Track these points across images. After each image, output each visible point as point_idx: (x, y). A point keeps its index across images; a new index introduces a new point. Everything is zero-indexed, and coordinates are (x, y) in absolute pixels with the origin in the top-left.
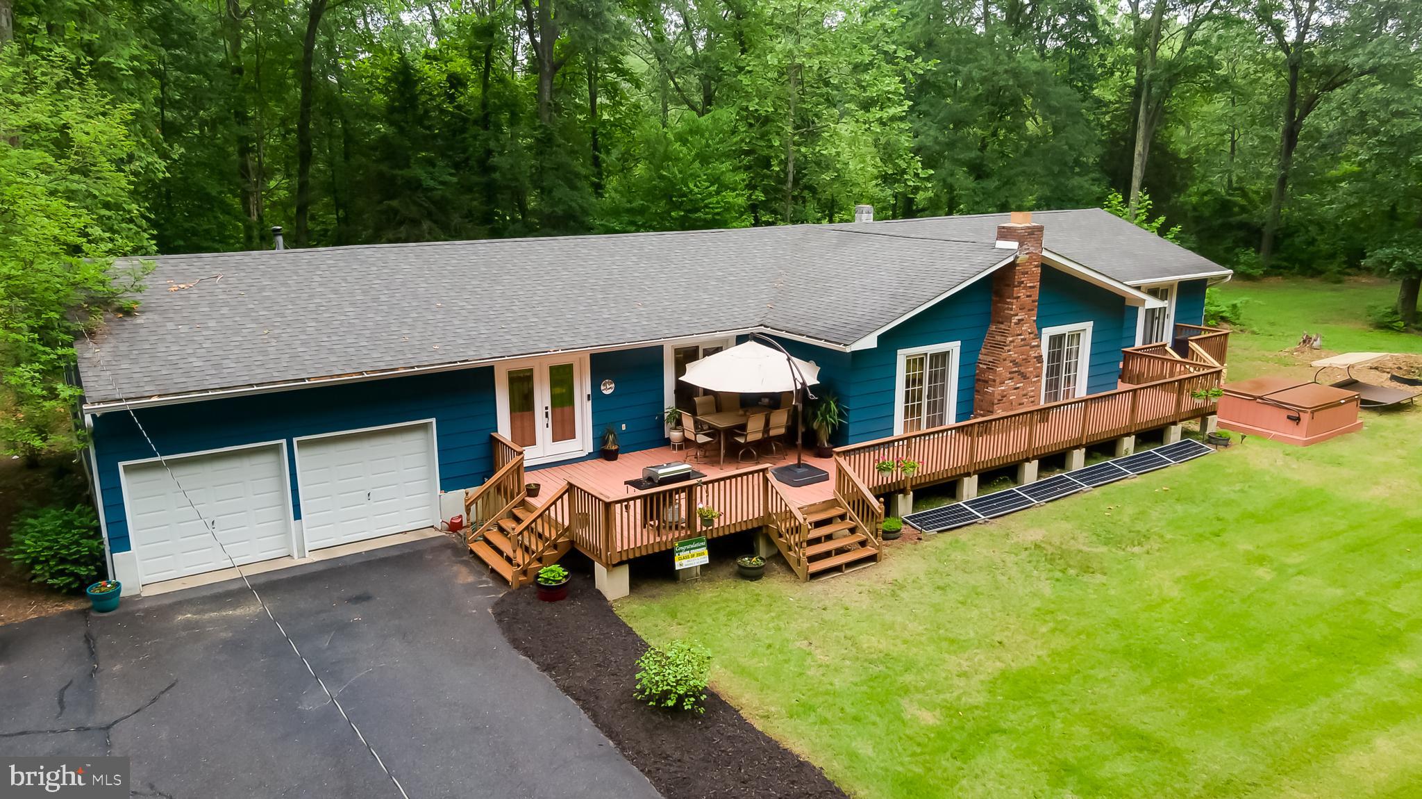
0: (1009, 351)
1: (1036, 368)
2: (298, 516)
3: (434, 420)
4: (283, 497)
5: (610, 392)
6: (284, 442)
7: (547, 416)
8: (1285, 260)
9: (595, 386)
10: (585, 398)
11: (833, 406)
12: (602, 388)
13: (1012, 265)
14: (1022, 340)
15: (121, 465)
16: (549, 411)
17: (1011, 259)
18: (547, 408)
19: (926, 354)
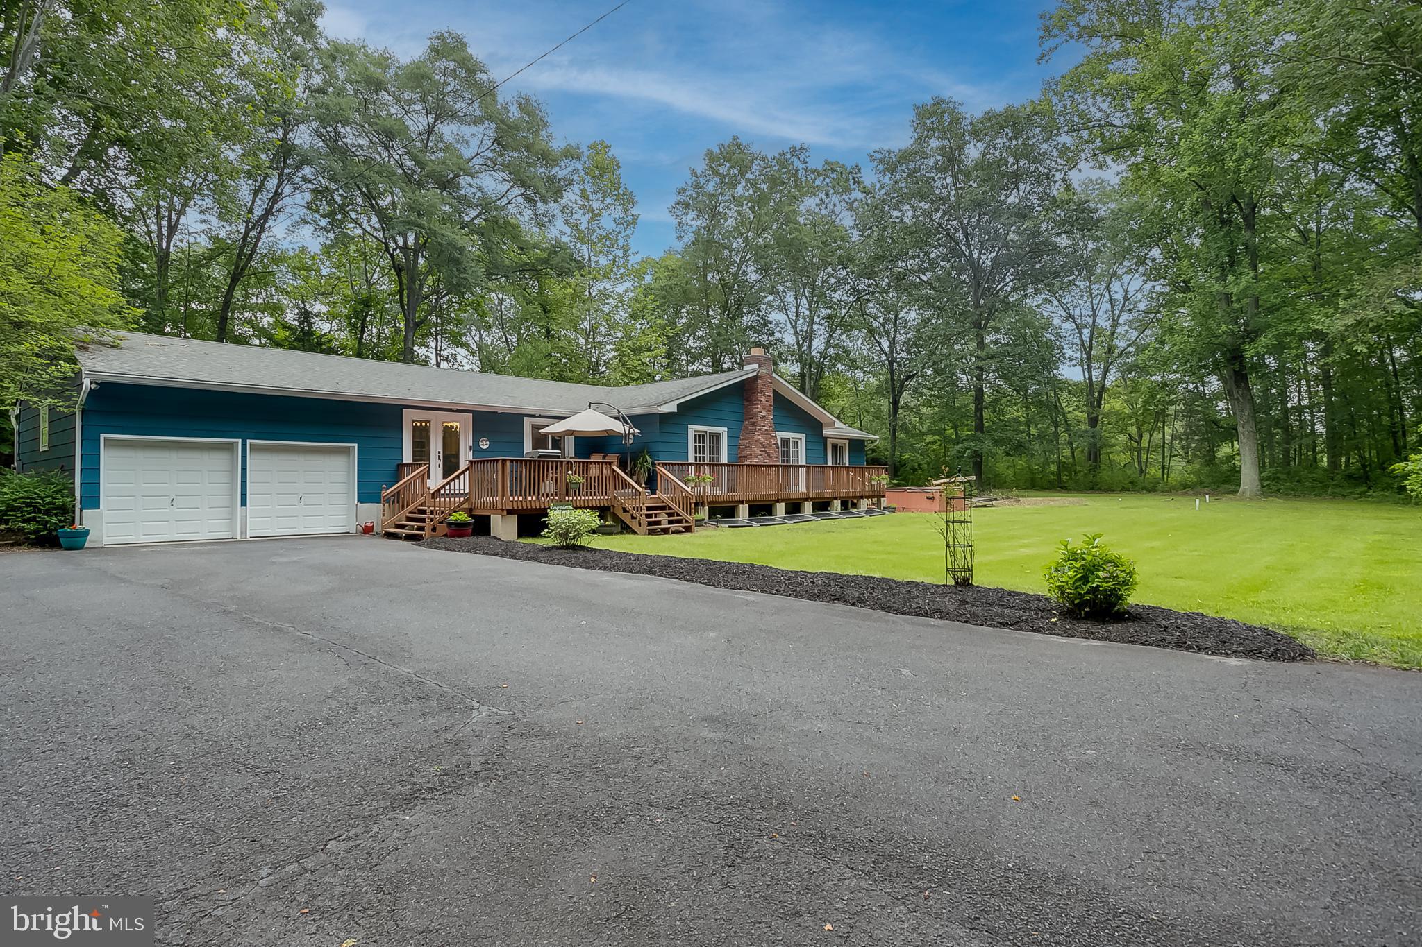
0: (758, 435)
1: (776, 452)
2: (244, 503)
3: (356, 445)
4: (233, 489)
5: (486, 447)
6: (240, 441)
7: (439, 459)
8: (902, 480)
9: (476, 441)
10: (468, 448)
11: (648, 457)
12: (480, 443)
13: (756, 378)
14: (766, 430)
15: (102, 436)
16: (441, 455)
17: (755, 374)
18: (439, 452)
19: (706, 432)
